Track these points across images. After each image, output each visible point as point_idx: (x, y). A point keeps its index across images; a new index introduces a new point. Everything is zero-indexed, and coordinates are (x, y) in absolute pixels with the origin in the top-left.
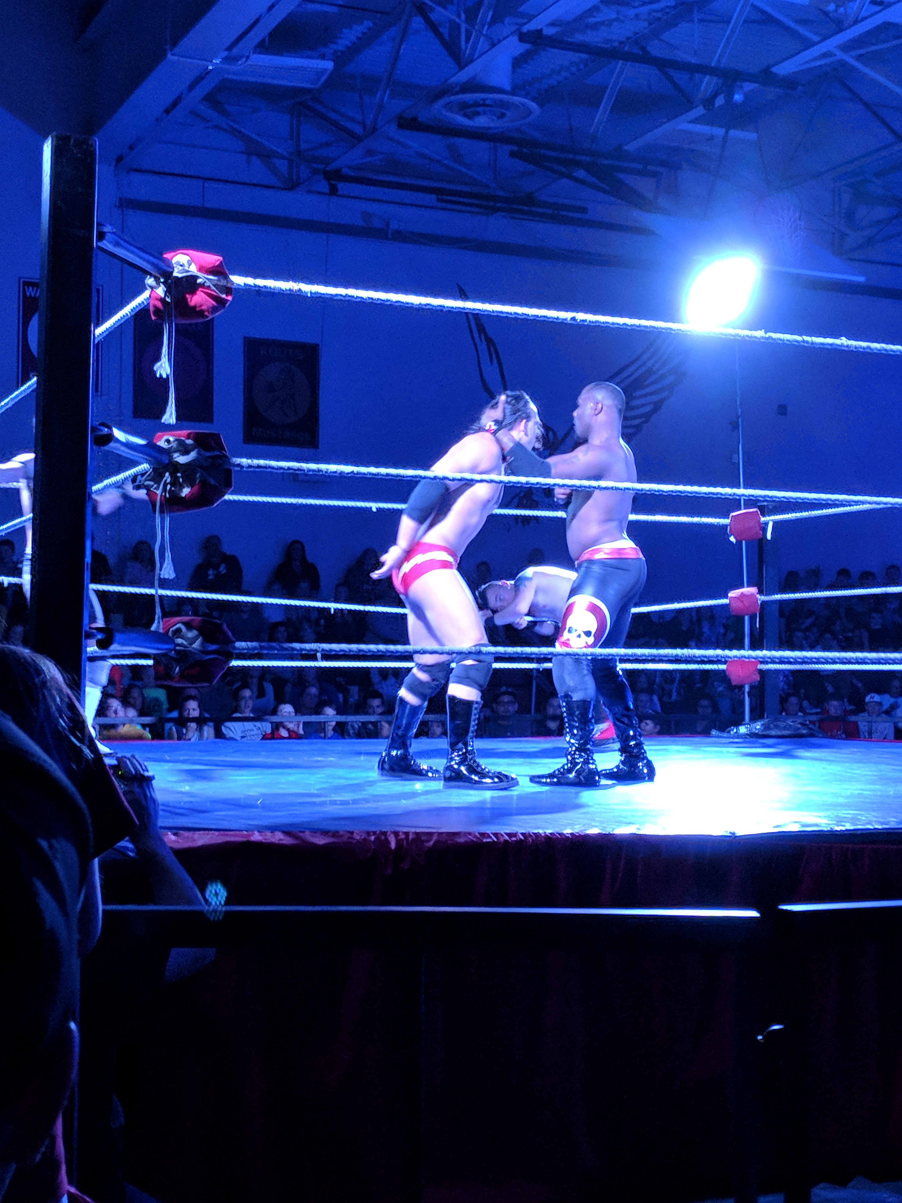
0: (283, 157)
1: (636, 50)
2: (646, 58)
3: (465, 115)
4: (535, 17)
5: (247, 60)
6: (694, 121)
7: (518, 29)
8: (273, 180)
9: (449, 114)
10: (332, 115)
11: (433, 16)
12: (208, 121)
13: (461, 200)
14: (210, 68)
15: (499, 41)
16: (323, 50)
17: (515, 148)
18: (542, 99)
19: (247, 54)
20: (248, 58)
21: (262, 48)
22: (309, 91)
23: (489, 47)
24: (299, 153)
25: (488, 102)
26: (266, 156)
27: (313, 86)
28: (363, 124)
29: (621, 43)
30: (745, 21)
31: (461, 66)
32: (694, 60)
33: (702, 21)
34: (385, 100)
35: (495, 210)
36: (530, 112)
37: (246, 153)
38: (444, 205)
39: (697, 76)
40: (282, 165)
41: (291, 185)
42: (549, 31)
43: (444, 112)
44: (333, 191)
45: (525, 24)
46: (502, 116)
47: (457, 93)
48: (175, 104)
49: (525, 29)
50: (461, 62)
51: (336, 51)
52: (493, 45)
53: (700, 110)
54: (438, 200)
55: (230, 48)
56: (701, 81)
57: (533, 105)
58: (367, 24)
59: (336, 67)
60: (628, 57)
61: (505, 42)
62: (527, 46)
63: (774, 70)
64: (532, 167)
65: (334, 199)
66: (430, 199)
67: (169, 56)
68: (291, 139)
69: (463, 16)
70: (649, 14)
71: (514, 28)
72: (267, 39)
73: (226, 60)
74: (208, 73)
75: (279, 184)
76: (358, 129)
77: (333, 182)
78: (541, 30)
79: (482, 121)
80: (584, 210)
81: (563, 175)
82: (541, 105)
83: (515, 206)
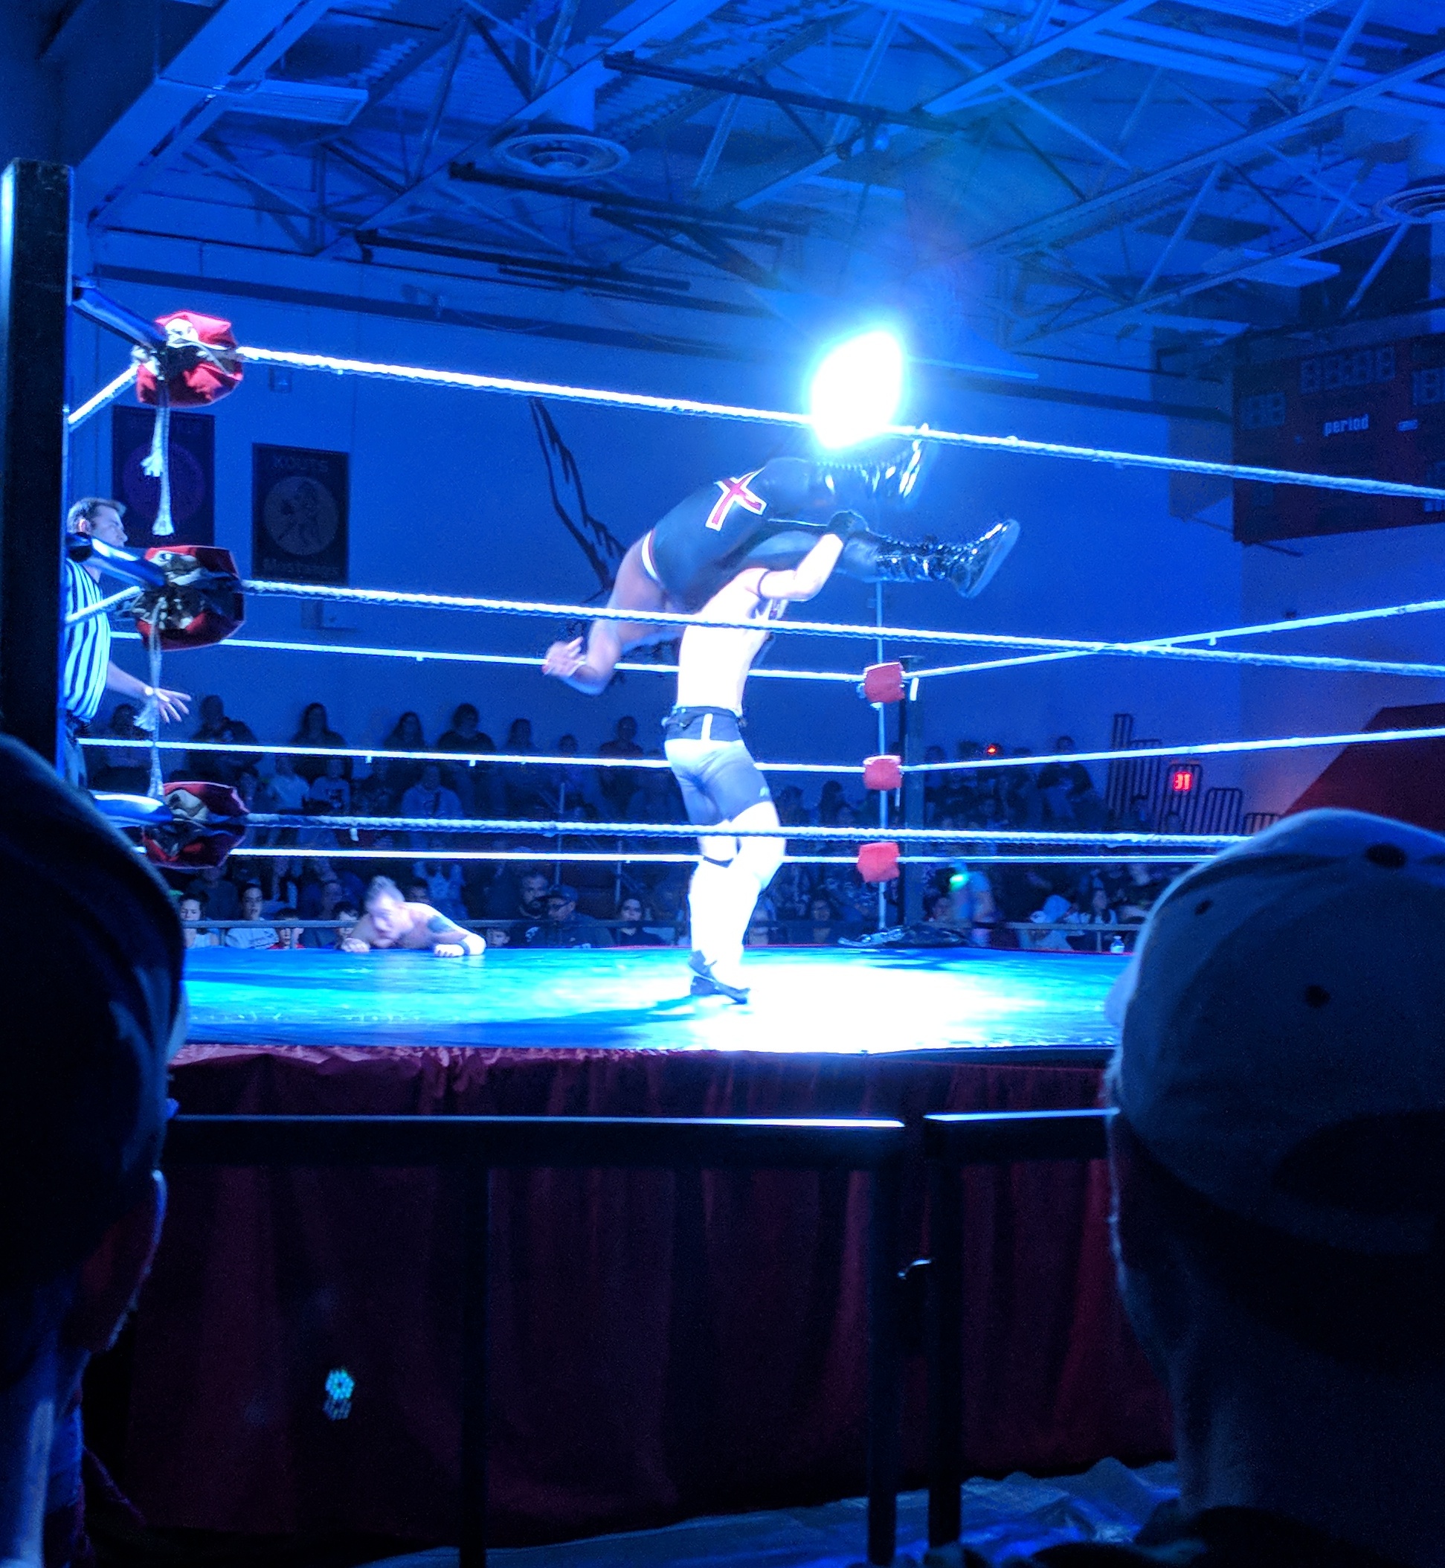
0: (302, 214)
1: (752, 81)
2: (766, 92)
3: (535, 161)
4: (624, 35)
5: (256, 88)
6: (825, 173)
7: (603, 52)
8: (288, 243)
9: (516, 161)
10: (363, 159)
11: (495, 34)
12: (206, 166)
13: (528, 270)
14: (210, 96)
15: (579, 67)
16: (353, 75)
17: (597, 205)
18: (634, 143)
19: (258, 79)
20: (258, 83)
21: (277, 71)
22: (335, 128)
23: (565, 74)
24: (323, 209)
25: (564, 145)
26: (281, 212)
27: (340, 123)
28: (406, 173)
29: (734, 71)
30: (890, 46)
31: (530, 99)
32: (827, 95)
33: (835, 44)
34: (434, 143)
35: (573, 284)
36: (616, 159)
37: (254, 208)
38: (507, 277)
39: (829, 115)
40: (301, 224)
41: (313, 250)
42: (642, 55)
43: (508, 157)
44: (367, 259)
45: (611, 45)
46: (582, 163)
47: (526, 133)
48: (164, 144)
49: (611, 51)
50: (529, 95)
51: (370, 79)
52: (571, 71)
53: (832, 160)
54: (501, 271)
55: (235, 72)
56: (833, 124)
57: (622, 151)
58: (411, 43)
59: (372, 98)
60: (743, 89)
61: (585, 67)
62: (616, 74)
63: (927, 108)
64: (620, 230)
65: (369, 269)
66: (490, 269)
67: (157, 81)
68: (313, 191)
69: (533, 34)
70: (770, 34)
71: (597, 50)
72: (283, 61)
73: (231, 86)
74: (207, 103)
75: (297, 249)
76: (400, 180)
77: (369, 247)
78: (633, 52)
79: (557, 169)
80: (685, 286)
81: (658, 240)
82: (632, 149)
83: (599, 280)
